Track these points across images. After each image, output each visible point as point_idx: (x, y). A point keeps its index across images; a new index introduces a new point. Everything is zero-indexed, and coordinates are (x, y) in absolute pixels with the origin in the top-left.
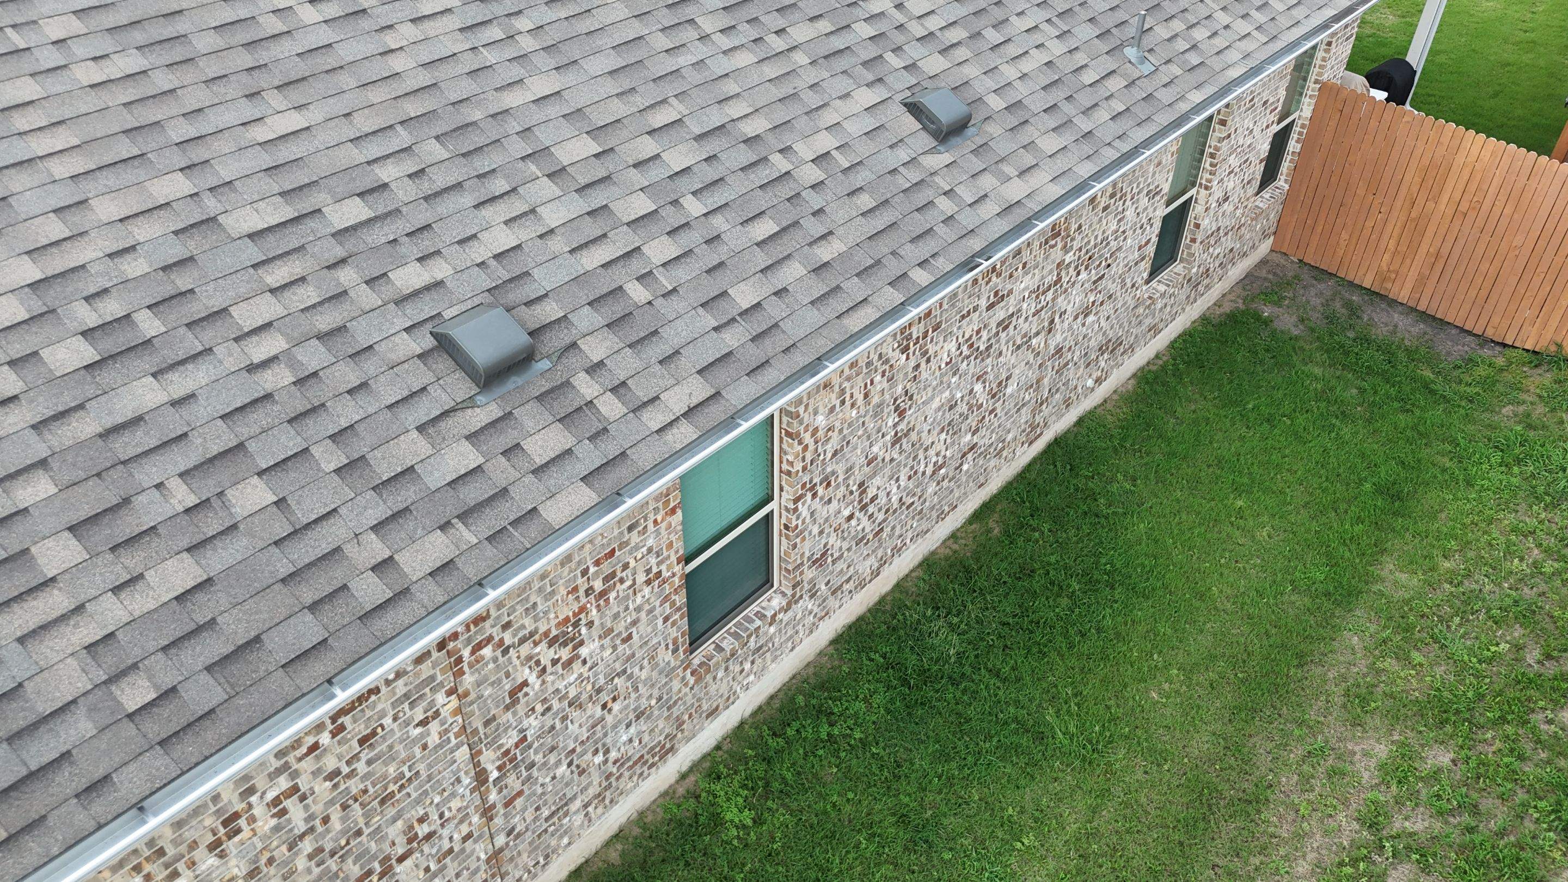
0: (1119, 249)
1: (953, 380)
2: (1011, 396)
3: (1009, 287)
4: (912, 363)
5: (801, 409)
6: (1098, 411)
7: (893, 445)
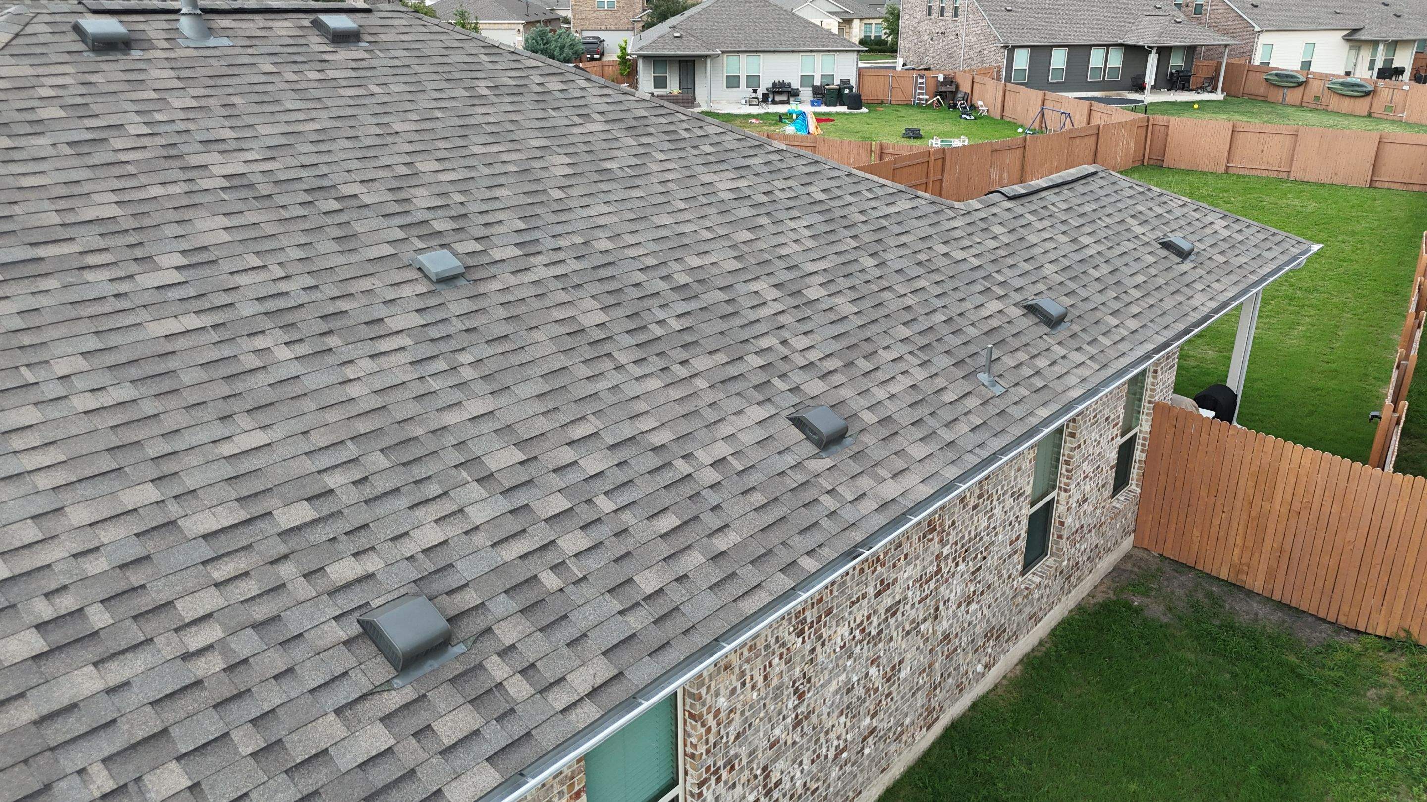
0: (992, 543)
1: (849, 664)
2: (905, 679)
3: (893, 576)
4: (808, 647)
5: (703, 691)
6: (991, 696)
7: (794, 728)
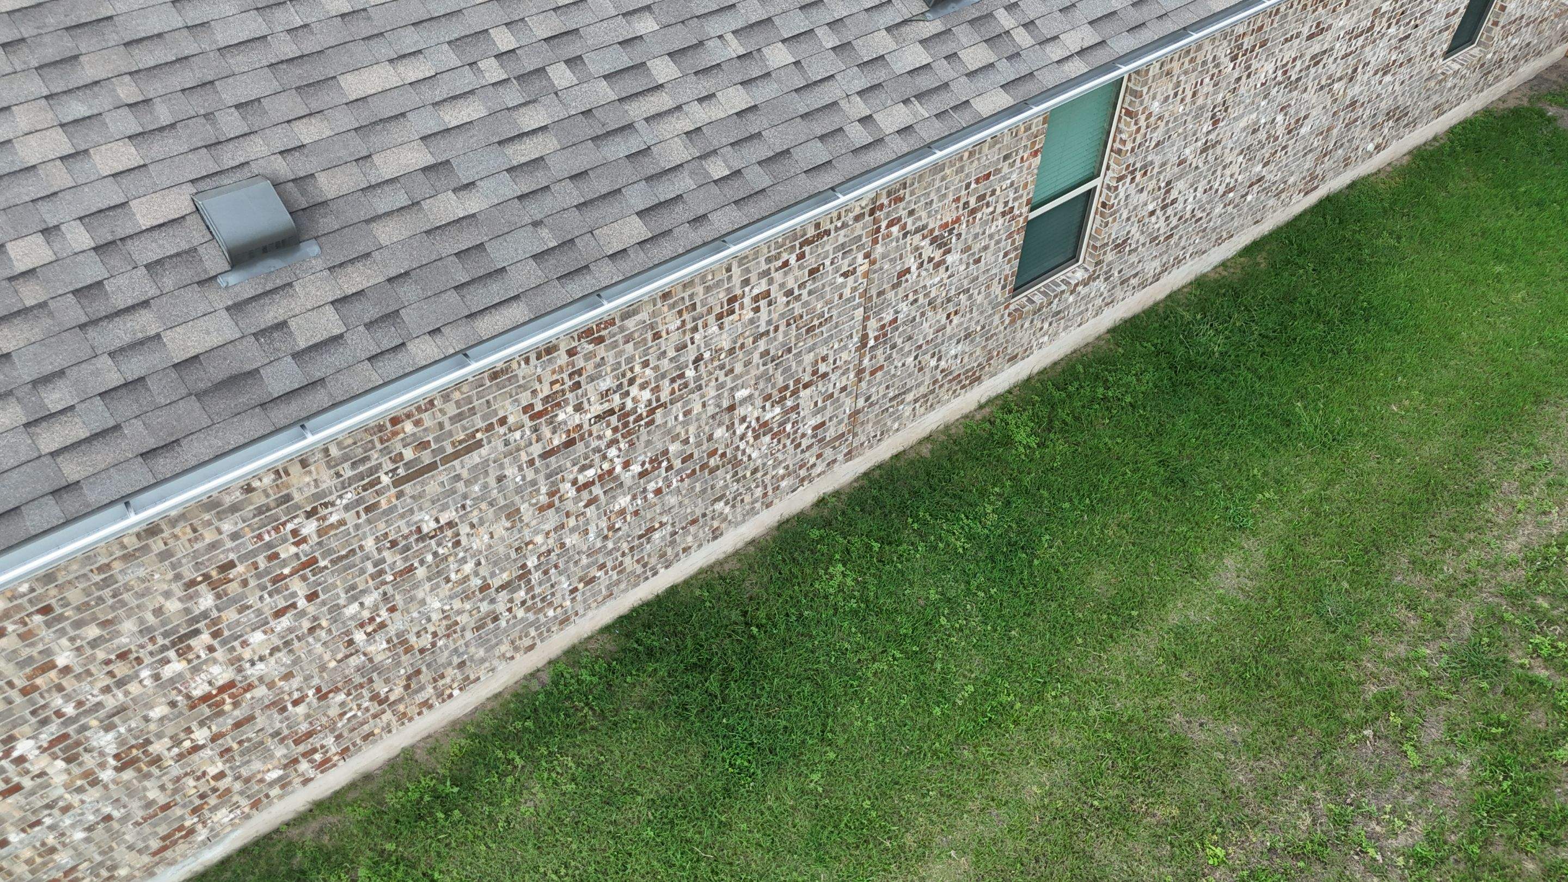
0: (1429, 11)
1: (1263, 103)
2: (1303, 137)
3: (1330, 21)
4: (1236, 75)
5: (1145, 90)
6: (1372, 179)
7: (1201, 152)
